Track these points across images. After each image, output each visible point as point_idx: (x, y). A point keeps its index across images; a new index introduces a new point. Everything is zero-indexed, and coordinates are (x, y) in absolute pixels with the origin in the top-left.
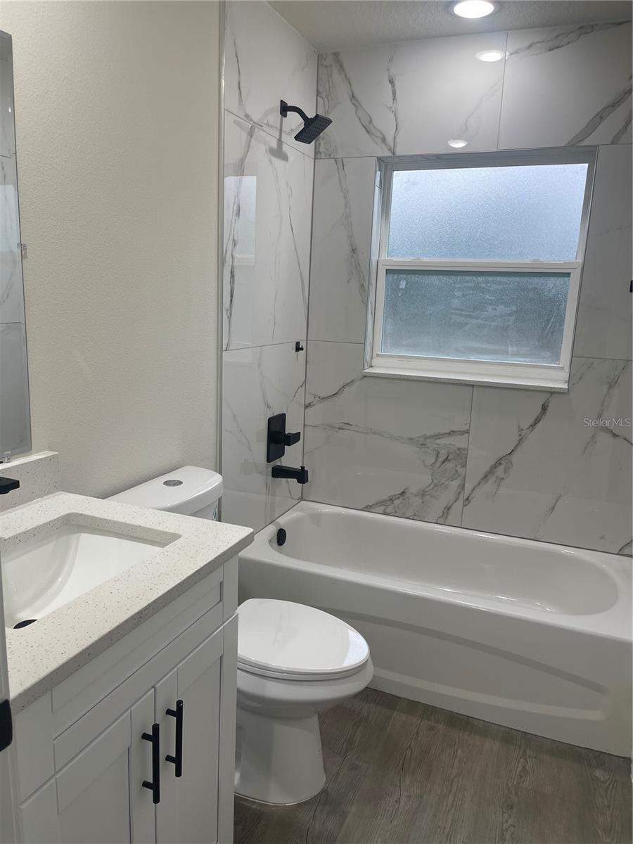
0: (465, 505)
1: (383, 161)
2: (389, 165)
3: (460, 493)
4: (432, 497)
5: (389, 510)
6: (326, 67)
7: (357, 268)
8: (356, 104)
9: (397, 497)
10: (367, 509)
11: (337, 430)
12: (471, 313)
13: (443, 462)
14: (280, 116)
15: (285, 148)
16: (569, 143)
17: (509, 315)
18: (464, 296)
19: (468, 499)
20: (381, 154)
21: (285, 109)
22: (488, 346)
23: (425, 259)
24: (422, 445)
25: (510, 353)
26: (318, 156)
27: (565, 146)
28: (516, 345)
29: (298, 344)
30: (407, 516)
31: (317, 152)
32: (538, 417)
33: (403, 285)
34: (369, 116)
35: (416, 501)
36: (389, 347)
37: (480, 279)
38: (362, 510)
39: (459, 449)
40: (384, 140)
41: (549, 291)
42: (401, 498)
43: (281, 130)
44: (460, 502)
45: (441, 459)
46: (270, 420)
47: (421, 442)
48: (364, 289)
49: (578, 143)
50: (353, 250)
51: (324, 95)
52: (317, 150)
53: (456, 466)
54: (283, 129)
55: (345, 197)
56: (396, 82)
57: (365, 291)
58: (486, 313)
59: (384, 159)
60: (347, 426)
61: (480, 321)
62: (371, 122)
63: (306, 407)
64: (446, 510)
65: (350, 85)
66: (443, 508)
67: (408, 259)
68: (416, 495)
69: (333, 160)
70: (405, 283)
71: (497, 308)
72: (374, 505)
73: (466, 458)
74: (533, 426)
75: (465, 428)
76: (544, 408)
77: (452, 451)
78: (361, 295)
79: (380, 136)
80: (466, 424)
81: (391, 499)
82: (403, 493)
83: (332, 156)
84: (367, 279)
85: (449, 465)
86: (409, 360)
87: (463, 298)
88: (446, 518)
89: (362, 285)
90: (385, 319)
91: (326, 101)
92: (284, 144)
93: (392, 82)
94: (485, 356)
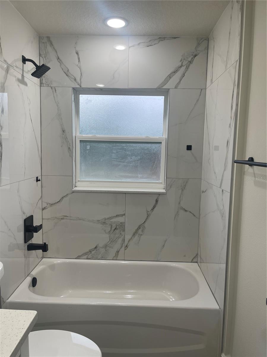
0: (126, 249)
1: (75, 90)
2: (78, 91)
3: (123, 244)
4: (110, 247)
5: (90, 256)
6: (43, 43)
7: (66, 140)
8: (60, 62)
9: (93, 249)
10: (79, 257)
11: (60, 220)
12: (121, 160)
13: (114, 230)
14: (22, 63)
15: (26, 79)
16: (157, 87)
17: (138, 160)
18: (117, 152)
19: (126, 246)
20: (74, 86)
21: (24, 60)
22: (130, 175)
23: (98, 136)
24: (104, 223)
25: (139, 177)
26: (42, 85)
27: (156, 88)
28: (142, 174)
29: (37, 178)
30: (98, 258)
31: (41, 83)
32: (154, 206)
33: (88, 147)
34: (67, 68)
35: (103, 251)
36: (84, 177)
37: (124, 145)
38: (76, 259)
39: (121, 223)
40: (75, 80)
41: (154, 150)
42: (95, 250)
43: (23, 70)
44: (123, 248)
45: (113, 229)
46: (25, 220)
47: (103, 222)
48: (70, 150)
49: (161, 87)
50: (64, 131)
51: (43, 56)
52: (41, 82)
53: (120, 231)
54: (24, 70)
55: (57, 106)
56: (79, 54)
57: (70, 151)
58: (127, 160)
59: (75, 89)
60: (65, 218)
61: (125, 164)
62: (68, 71)
63: (43, 209)
64: (117, 253)
65: (57, 53)
66: (115, 252)
67: (90, 135)
68: (102, 248)
69: (50, 88)
70: (89, 146)
71: (132, 158)
72: (82, 255)
73: (125, 227)
74: (153, 209)
75: (123, 213)
76: (157, 201)
77: (118, 224)
78: (69, 153)
79: (74, 78)
80: (123, 211)
81: (90, 251)
82: (96, 247)
83: (49, 86)
84: (71, 145)
85: (117, 231)
86: (94, 182)
87: (117, 154)
88: (117, 257)
89: (69, 148)
90: (81, 163)
91: (44, 59)
92: (25, 78)
93: (77, 53)
94: (129, 179)
